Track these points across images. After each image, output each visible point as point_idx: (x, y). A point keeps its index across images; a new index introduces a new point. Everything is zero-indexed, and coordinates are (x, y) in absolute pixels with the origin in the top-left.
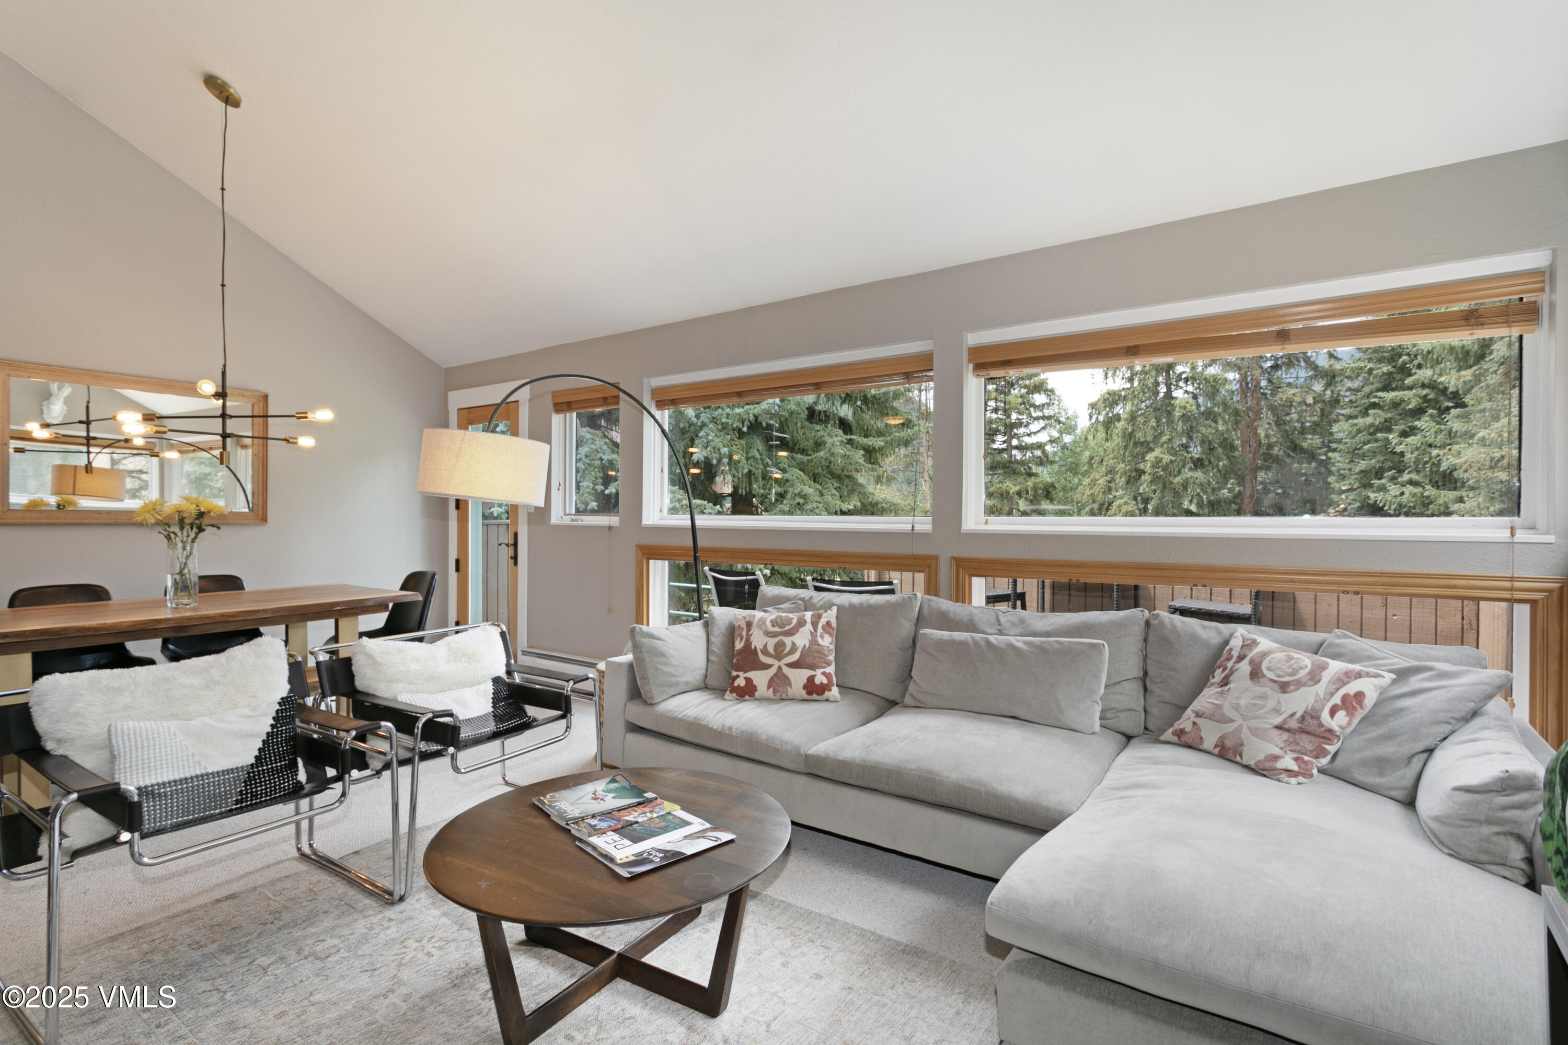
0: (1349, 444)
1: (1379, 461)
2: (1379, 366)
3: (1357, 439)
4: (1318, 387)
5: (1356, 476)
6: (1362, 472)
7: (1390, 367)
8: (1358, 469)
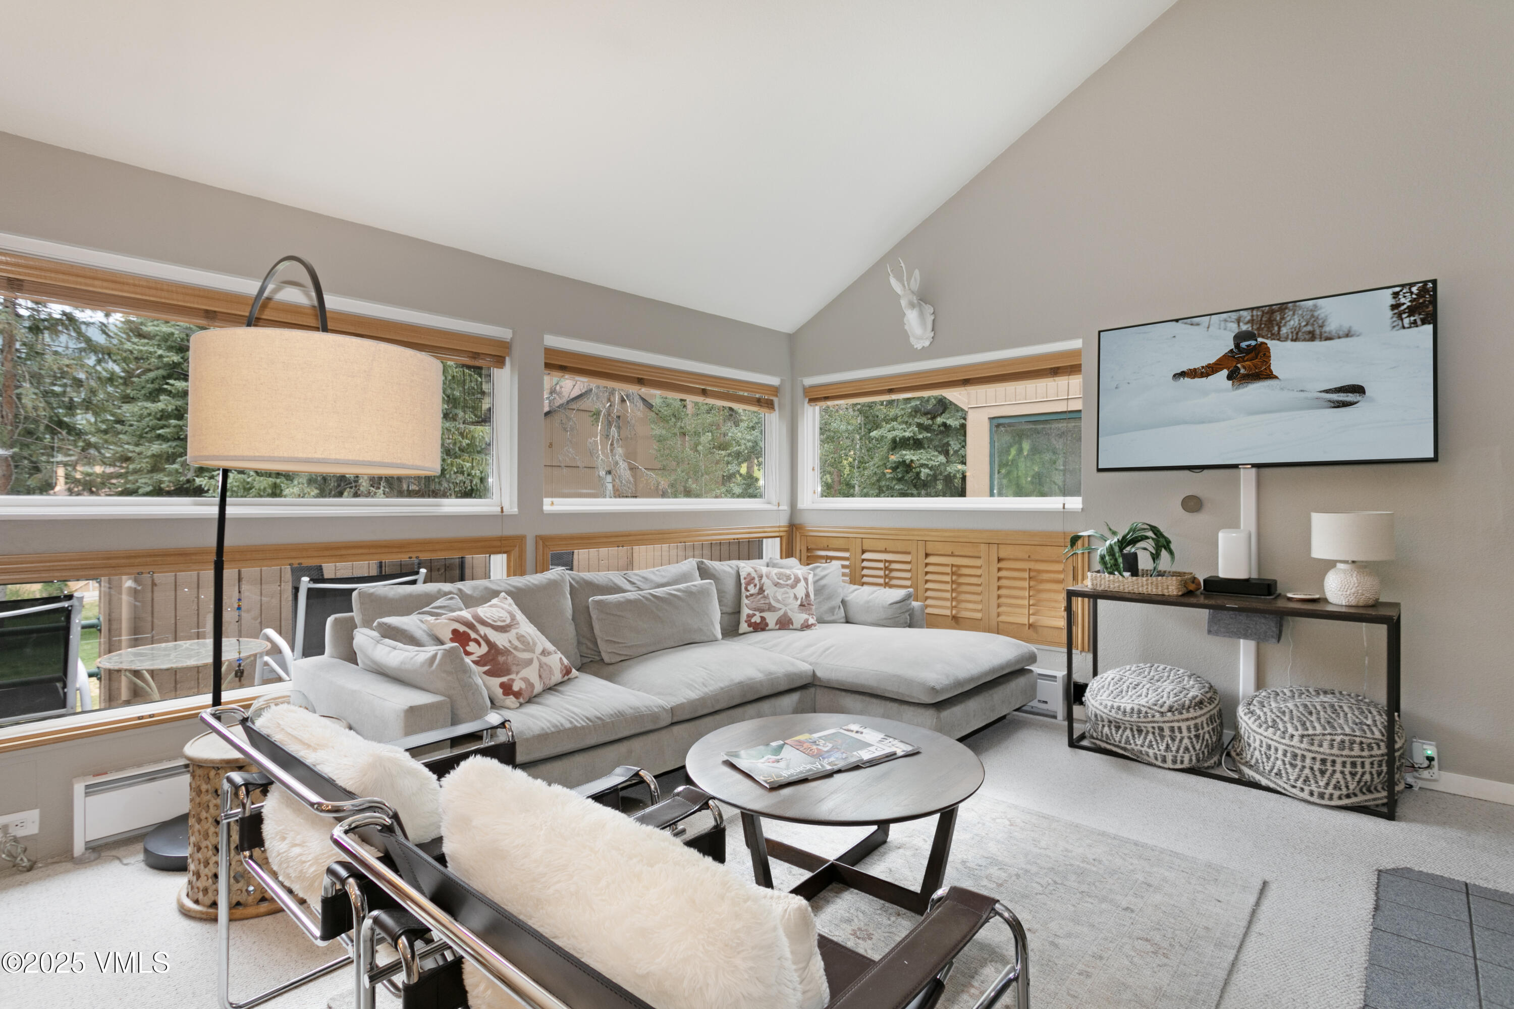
0: (135, 427)
1: (170, 447)
2: (168, 354)
3: (144, 423)
4: (91, 360)
5: (147, 460)
6: (153, 455)
7: (179, 357)
8: (149, 453)
